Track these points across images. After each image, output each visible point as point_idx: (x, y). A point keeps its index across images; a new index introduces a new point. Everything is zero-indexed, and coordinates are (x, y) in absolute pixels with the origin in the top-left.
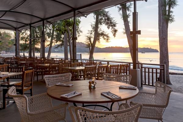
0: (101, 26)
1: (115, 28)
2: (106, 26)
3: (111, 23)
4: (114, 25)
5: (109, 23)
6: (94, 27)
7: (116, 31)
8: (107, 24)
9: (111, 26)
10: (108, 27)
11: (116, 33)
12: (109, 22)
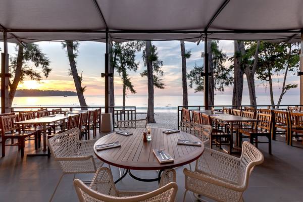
0: (28, 61)
1: (48, 66)
2: (34, 63)
3: (41, 59)
4: (47, 63)
5: (37, 59)
6: (15, 62)
7: (48, 70)
8: (35, 60)
9: (42, 64)
10: (35, 65)
11: (49, 73)
12: (39, 59)
